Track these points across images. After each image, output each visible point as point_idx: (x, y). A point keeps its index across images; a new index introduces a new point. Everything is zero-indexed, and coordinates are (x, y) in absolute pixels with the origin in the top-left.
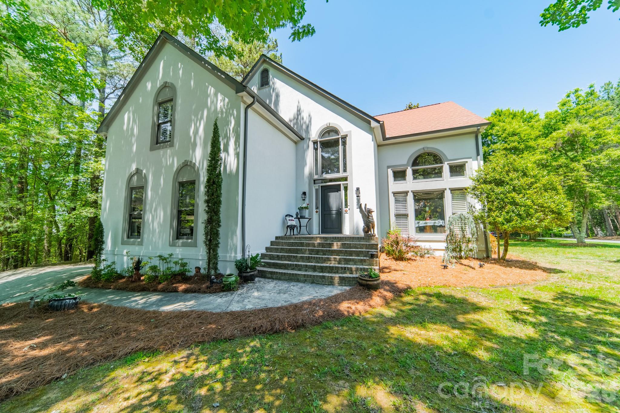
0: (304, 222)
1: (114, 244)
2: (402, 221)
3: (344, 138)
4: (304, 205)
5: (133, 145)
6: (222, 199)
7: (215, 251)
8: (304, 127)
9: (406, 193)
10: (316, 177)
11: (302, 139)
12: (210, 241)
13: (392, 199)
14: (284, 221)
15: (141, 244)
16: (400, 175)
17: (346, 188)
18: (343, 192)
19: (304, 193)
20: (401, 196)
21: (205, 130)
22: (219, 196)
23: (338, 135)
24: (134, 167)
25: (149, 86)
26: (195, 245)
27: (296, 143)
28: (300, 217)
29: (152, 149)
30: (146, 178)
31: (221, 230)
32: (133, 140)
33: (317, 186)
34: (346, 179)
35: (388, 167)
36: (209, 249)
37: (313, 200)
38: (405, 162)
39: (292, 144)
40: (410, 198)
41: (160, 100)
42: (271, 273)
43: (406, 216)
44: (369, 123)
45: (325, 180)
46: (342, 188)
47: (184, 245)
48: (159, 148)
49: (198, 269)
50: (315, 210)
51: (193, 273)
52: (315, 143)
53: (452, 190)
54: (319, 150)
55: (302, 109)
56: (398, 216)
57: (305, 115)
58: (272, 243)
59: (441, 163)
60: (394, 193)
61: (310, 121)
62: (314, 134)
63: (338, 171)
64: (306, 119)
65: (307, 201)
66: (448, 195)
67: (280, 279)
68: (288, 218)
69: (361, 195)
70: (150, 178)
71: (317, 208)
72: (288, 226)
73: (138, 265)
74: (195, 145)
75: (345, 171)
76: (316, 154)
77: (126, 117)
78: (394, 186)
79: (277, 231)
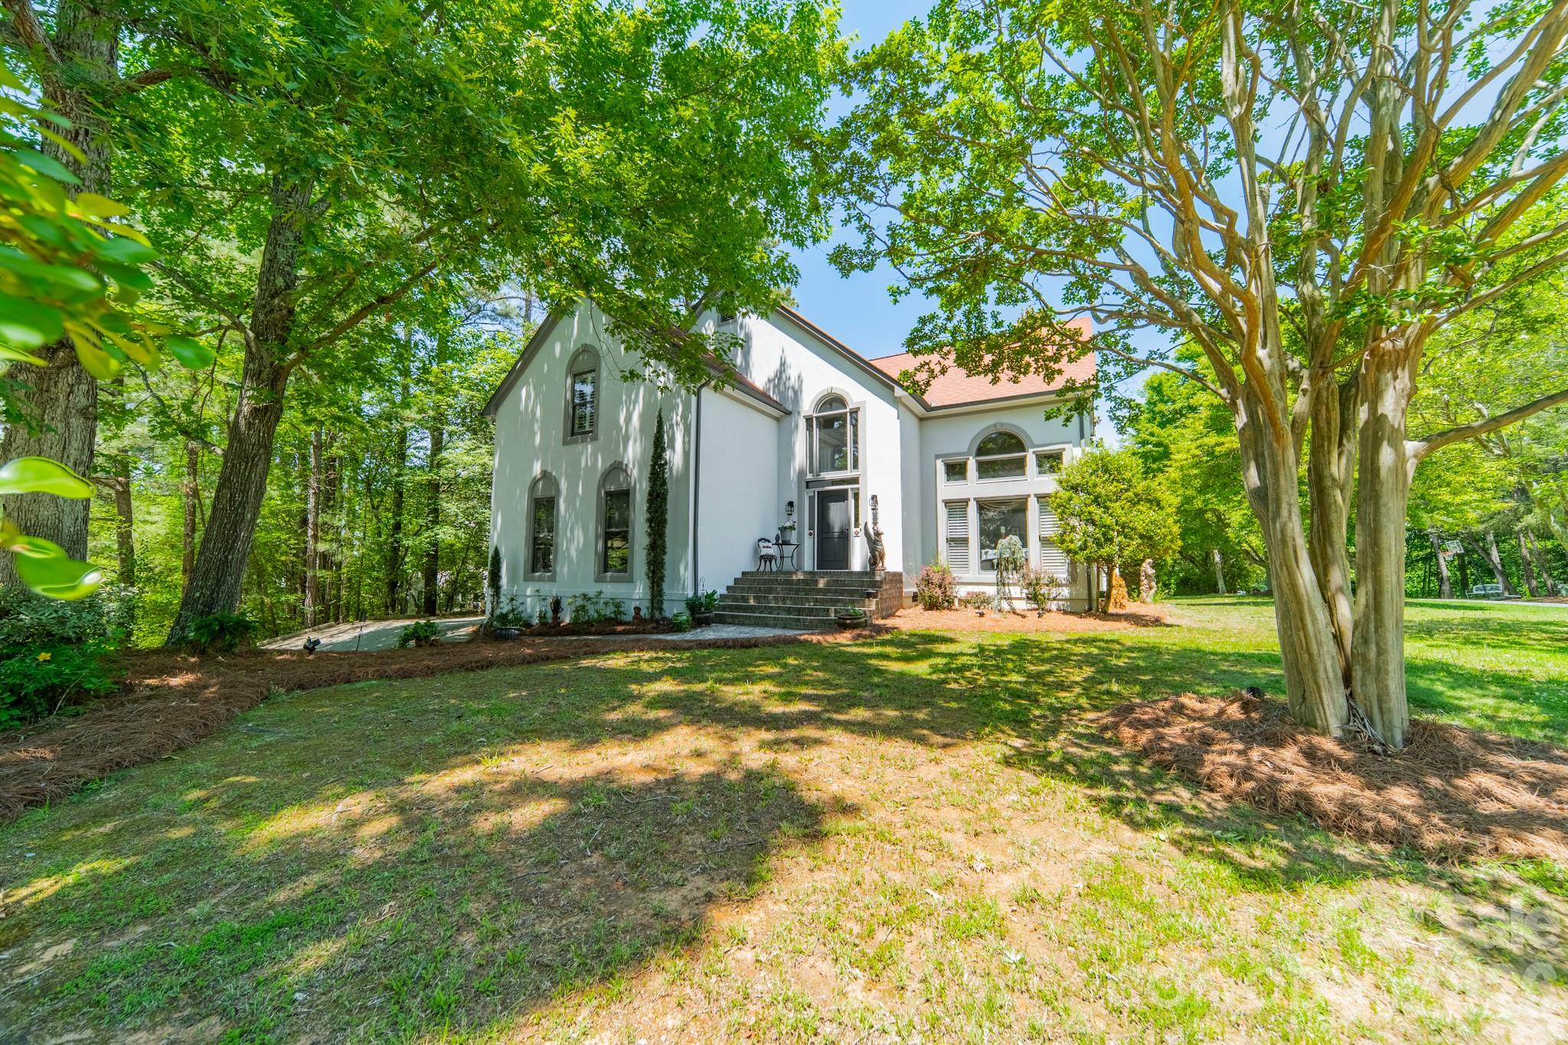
0: (788, 550)
1: (513, 580)
2: (959, 550)
3: (855, 412)
4: (788, 524)
5: (535, 434)
6: (668, 517)
7: (659, 585)
8: (791, 393)
9: (967, 501)
10: (809, 477)
11: (788, 413)
12: (654, 572)
13: (942, 511)
14: (756, 549)
15: (553, 579)
16: (956, 470)
17: (856, 496)
18: (851, 501)
19: (791, 504)
20: (957, 507)
21: (642, 416)
22: (664, 512)
23: (845, 407)
24: (537, 469)
25: (558, 347)
26: (631, 580)
27: (777, 419)
28: (782, 542)
29: (565, 443)
30: (556, 484)
31: (667, 558)
32: (536, 427)
33: (810, 492)
34: (855, 481)
35: (937, 457)
36: (653, 583)
37: (805, 514)
38: (964, 448)
39: (771, 423)
40: (972, 509)
41: (577, 369)
42: (732, 617)
43: (964, 541)
44: (892, 389)
45: (824, 482)
46: (850, 494)
47: (613, 580)
48: (576, 442)
49: (637, 609)
50: (807, 531)
51: (629, 616)
52: (809, 420)
53: (1040, 497)
54: (816, 431)
55: (788, 361)
56: (950, 541)
57: (792, 373)
58: (736, 580)
59: (1023, 449)
60: (947, 503)
61: (800, 387)
62: (807, 405)
63: (844, 468)
64: (793, 381)
65: (795, 517)
66: (1033, 506)
67: (743, 624)
68: (762, 544)
69: (879, 507)
70: (563, 485)
71: (811, 528)
72: (762, 557)
73: (557, 606)
74: (627, 438)
75: (855, 466)
76: (811, 436)
77: (524, 393)
78: (947, 489)
79: (743, 563)
